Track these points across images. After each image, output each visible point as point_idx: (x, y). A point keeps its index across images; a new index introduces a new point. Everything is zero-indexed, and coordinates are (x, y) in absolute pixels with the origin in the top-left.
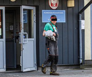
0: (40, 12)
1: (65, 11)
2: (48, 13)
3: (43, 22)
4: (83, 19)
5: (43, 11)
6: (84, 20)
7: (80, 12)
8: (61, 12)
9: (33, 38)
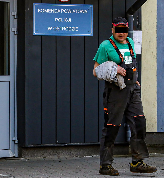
0: (27, 9)
1: (91, 7)
2: (48, 11)
3: (35, 33)
4: (138, 27)
5: (35, 5)
6: (140, 29)
7: (130, 9)
8: (81, 8)
9: (9, 74)
